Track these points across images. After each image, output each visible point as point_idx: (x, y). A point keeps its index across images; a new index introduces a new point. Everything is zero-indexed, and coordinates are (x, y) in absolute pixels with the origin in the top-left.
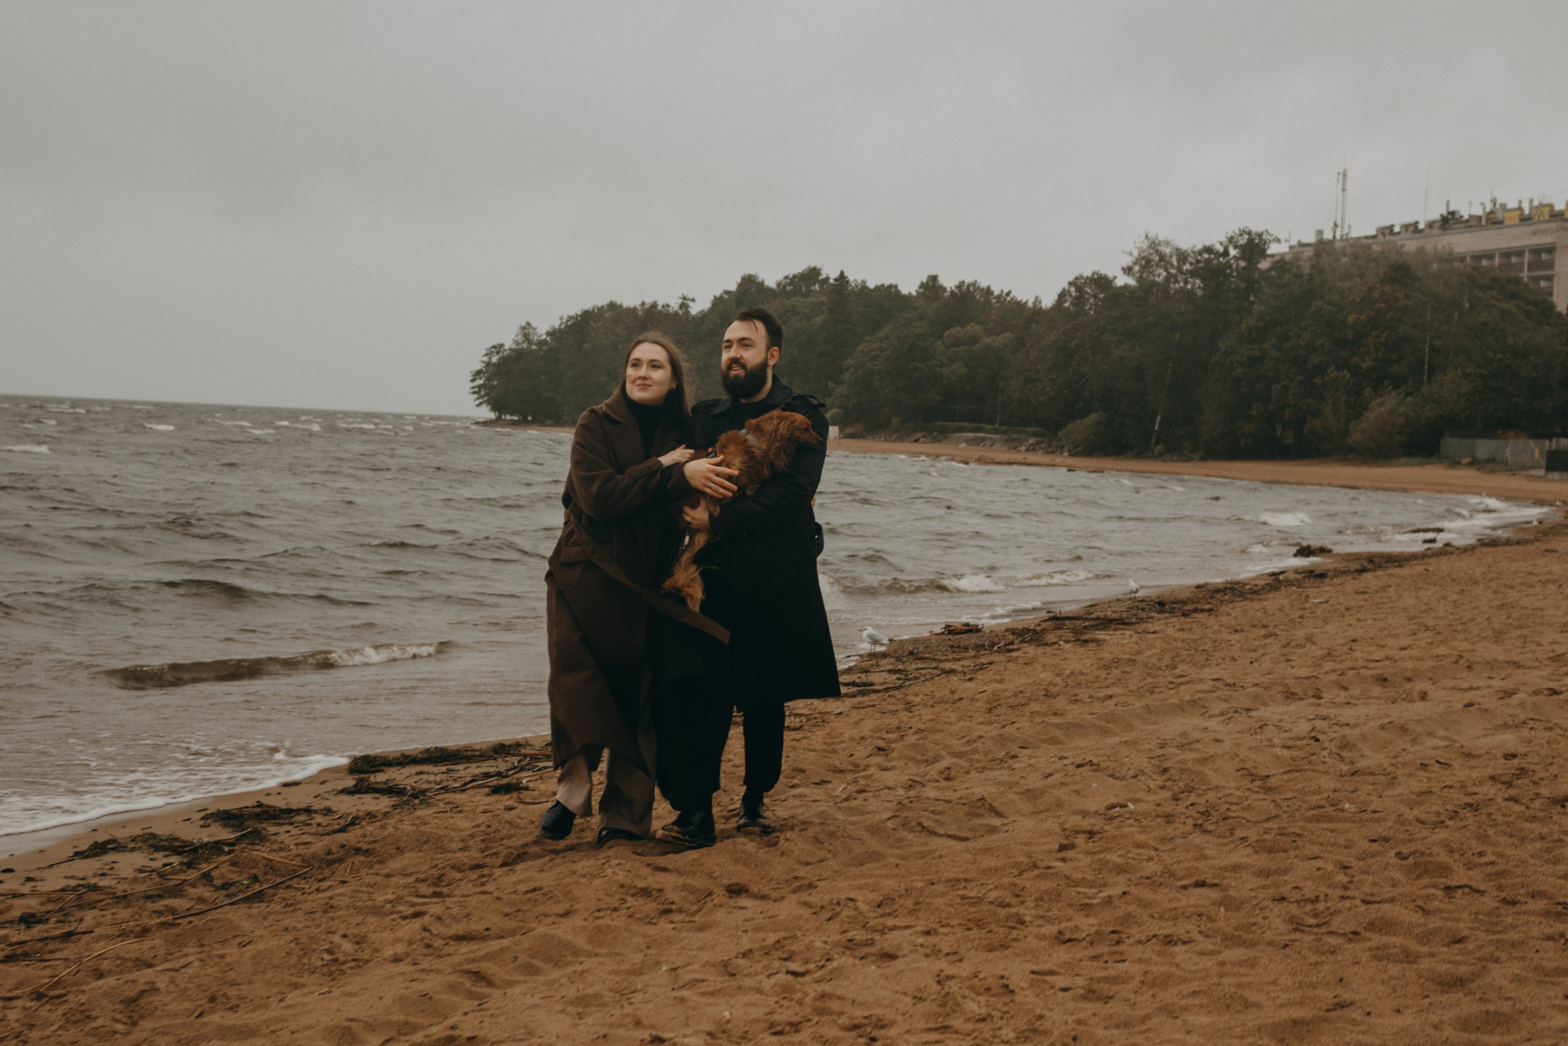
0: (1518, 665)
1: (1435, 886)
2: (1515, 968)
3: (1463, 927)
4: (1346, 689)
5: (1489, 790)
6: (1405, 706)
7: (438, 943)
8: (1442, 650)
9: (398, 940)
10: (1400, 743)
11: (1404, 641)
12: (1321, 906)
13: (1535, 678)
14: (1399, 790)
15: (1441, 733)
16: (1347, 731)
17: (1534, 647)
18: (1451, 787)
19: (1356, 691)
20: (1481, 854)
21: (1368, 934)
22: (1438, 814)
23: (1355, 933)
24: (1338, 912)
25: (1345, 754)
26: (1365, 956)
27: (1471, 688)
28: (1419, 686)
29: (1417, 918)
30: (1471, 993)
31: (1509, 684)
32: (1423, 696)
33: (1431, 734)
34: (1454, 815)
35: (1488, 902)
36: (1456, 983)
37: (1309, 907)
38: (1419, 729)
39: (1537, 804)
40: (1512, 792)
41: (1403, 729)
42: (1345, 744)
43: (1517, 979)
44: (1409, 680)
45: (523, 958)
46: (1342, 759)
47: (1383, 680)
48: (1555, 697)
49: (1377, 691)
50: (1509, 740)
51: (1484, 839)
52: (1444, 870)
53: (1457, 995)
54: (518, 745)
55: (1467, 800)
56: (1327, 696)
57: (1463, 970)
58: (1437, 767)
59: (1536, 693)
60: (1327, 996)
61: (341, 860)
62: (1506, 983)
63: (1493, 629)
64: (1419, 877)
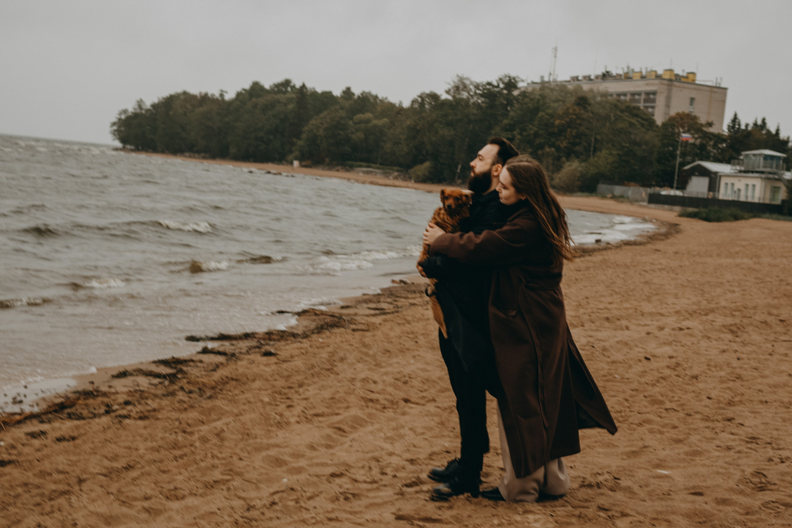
0: (662, 315)
1: (661, 408)
2: (698, 437)
3: (676, 423)
4: (593, 322)
5: (667, 372)
6: (621, 332)
7: (309, 417)
8: (627, 305)
9: (294, 416)
10: (626, 350)
11: (609, 300)
12: (623, 414)
13: (671, 321)
14: (633, 370)
15: (640, 345)
16: (604, 344)
17: (666, 306)
18: (653, 370)
19: (598, 324)
20: (673, 397)
21: (644, 424)
22: (652, 381)
23: (640, 424)
24: (630, 416)
25: (605, 353)
26: (646, 432)
27: (646, 325)
28: (624, 323)
29: (658, 419)
30: (685, 444)
31: (660, 324)
32: (627, 328)
33: (636, 346)
34: (658, 381)
35: (682, 415)
36: (679, 441)
37: (619, 414)
38: (632, 344)
39: (687, 378)
40: (677, 373)
41: (626, 344)
42: (605, 349)
43: (700, 440)
44: (618, 319)
45: (350, 423)
46: (604, 355)
47: (607, 319)
48: (682, 332)
49: (607, 324)
50: (668, 350)
51: (672, 391)
52: (662, 402)
53: (681, 445)
54: (253, 334)
55: (661, 375)
56: (587, 326)
57: (681, 437)
58: (645, 361)
59: (673, 329)
60: (641, 444)
61: (227, 383)
62: (696, 442)
63: (646, 295)
64: (653, 405)
